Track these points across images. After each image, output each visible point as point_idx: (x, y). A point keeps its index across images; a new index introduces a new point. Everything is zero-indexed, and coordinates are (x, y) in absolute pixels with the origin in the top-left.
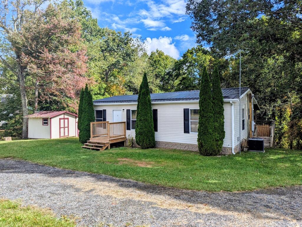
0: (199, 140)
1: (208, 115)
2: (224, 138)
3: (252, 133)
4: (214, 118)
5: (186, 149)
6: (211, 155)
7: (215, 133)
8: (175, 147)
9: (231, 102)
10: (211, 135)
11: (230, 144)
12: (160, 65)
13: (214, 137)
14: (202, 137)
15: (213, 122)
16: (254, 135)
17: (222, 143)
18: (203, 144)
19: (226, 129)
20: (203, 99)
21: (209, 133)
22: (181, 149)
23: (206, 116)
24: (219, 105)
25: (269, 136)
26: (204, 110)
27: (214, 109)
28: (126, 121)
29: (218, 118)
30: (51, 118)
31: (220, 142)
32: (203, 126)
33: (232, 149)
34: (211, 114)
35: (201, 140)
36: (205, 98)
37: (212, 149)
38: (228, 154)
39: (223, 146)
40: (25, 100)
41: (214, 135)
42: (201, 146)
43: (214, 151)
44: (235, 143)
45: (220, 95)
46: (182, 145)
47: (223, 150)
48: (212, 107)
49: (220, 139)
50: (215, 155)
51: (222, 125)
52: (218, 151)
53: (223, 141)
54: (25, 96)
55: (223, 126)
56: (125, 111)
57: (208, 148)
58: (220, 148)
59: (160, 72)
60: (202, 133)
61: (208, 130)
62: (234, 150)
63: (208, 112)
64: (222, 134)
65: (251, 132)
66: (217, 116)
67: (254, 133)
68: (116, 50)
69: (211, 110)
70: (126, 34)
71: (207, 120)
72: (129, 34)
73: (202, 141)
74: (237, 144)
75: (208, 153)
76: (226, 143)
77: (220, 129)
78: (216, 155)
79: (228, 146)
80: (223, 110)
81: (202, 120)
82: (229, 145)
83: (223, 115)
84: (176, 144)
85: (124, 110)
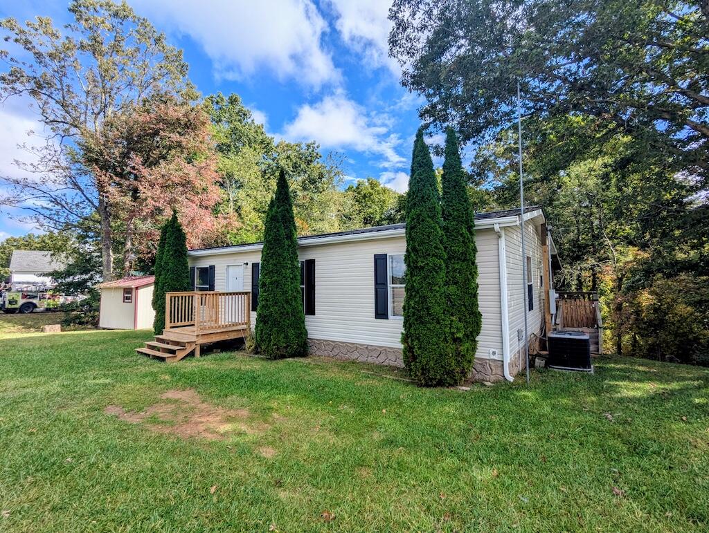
0: (405, 339)
1: (428, 264)
2: (478, 334)
3: (550, 317)
4: (447, 272)
5: (381, 360)
6: (440, 383)
7: (452, 318)
8: (354, 356)
9: (497, 227)
10: (438, 323)
11: (496, 351)
12: (373, 202)
13: (447, 330)
14: (412, 331)
15: (445, 285)
16: (555, 324)
17: (474, 349)
18: (417, 352)
19: (485, 304)
20: (413, 219)
21: (433, 319)
22: (370, 360)
23: (422, 268)
24: (462, 235)
25: (593, 327)
26: (417, 251)
27: (445, 248)
28: (251, 291)
29: (459, 273)
30: (137, 288)
31: (467, 345)
32: (415, 296)
33: (503, 365)
34: (437, 261)
35: (410, 340)
36: (420, 214)
37: (442, 367)
38: (493, 378)
39: (478, 355)
40: (109, 255)
41: (447, 323)
42: (410, 354)
43: (450, 373)
44: (511, 345)
45: (463, 205)
46: (372, 350)
47: (479, 367)
48: (441, 242)
49: (468, 336)
50: (452, 386)
51: (471, 294)
52: (462, 373)
53: (475, 341)
54: (108, 248)
55: (475, 296)
56: (250, 266)
57: (432, 364)
58: (466, 364)
59: (372, 214)
60: (415, 318)
61: (428, 309)
62: (509, 368)
63: (429, 255)
64: (473, 321)
65: (548, 317)
66: (456, 266)
67: (555, 320)
68: (291, 173)
69: (436, 248)
70: (309, 146)
71: (425, 278)
72: (315, 146)
73: (412, 341)
74: (517, 349)
75: (431, 379)
76: (485, 348)
77: (464, 305)
78: (455, 384)
79: (492, 357)
80: (475, 250)
81: (414, 279)
82: (494, 353)
83: (473, 263)
84: (356, 347)
85: (247, 264)
